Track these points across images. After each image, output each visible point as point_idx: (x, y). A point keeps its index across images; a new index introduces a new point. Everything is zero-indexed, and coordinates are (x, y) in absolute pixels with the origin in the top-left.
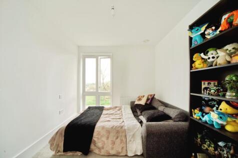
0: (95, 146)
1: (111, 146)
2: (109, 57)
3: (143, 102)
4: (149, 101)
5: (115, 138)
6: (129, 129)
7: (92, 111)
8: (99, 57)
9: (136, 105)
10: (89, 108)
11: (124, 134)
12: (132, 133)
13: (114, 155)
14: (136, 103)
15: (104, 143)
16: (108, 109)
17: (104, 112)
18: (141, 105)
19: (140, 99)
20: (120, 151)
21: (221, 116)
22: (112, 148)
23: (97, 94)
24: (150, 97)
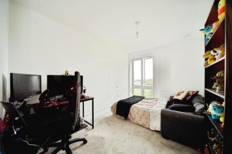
0: (131, 116)
1: (139, 119)
2: (151, 57)
3: (180, 98)
4: (189, 97)
5: (142, 115)
6: (152, 112)
7: (134, 98)
8: (143, 59)
9: (175, 99)
10: (134, 96)
11: (148, 114)
12: (154, 115)
13: (141, 125)
14: (174, 98)
15: (135, 116)
16: (147, 99)
17: (143, 100)
18: (178, 99)
19: (179, 95)
20: (145, 123)
21: (215, 108)
22: (140, 121)
23: (142, 88)
24: (191, 94)
